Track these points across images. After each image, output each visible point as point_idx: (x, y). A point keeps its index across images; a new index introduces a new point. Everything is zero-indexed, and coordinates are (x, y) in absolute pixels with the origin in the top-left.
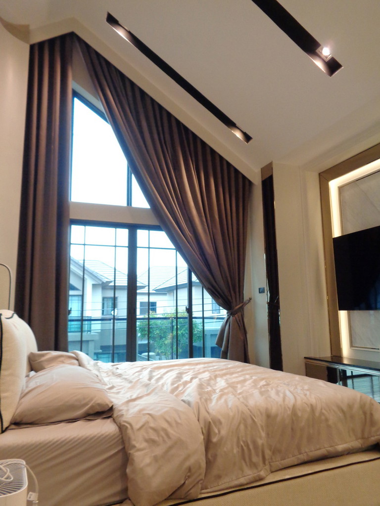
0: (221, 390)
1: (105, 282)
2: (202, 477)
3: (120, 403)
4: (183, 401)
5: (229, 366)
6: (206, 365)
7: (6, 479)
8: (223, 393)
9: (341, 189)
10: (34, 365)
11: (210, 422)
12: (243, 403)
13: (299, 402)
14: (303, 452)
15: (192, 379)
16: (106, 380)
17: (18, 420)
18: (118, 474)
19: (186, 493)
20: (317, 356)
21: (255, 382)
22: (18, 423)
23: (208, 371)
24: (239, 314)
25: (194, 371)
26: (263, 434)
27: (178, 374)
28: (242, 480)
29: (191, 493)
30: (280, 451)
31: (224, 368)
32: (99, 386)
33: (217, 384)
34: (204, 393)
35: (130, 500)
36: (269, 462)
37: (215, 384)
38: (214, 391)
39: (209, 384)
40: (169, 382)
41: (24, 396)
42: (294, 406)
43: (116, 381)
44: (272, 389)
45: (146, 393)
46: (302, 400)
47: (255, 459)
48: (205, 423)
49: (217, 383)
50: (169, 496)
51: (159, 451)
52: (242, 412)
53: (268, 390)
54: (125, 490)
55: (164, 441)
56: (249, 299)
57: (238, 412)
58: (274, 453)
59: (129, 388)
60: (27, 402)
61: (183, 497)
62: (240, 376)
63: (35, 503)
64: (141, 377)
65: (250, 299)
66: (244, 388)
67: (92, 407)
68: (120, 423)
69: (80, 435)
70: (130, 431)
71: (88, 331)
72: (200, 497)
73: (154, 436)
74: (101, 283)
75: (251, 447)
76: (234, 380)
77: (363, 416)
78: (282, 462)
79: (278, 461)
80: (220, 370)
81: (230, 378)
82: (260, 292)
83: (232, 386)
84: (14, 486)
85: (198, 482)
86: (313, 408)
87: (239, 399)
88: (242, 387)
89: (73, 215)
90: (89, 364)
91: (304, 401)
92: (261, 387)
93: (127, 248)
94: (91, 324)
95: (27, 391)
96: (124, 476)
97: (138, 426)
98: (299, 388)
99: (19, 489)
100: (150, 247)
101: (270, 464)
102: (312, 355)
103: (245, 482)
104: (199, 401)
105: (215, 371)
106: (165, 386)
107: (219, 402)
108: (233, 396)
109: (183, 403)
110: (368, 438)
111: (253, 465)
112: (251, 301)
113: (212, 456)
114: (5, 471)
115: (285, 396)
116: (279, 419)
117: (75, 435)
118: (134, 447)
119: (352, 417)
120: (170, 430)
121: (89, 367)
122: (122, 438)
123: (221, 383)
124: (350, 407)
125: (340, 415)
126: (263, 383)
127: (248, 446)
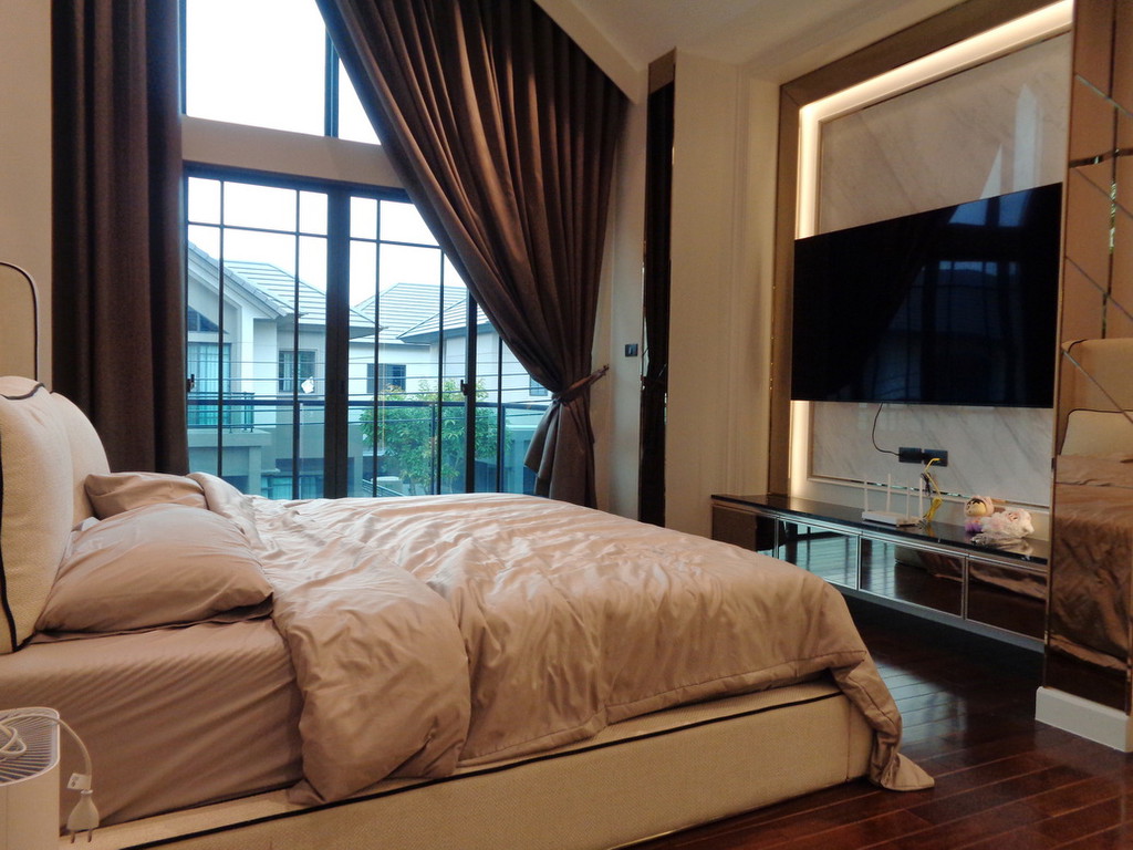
0: (518, 563)
1: (284, 315)
2: (463, 735)
3: (289, 589)
4: (431, 585)
5: (545, 512)
6: (495, 509)
7: (12, 749)
8: (520, 568)
9: (825, 127)
10: (98, 503)
11: (484, 629)
12: (559, 590)
13: (677, 590)
14: (676, 685)
15: (457, 539)
16: (264, 537)
17: (54, 623)
18: (283, 731)
19: (428, 766)
20: (739, 494)
21: (594, 547)
22: (53, 630)
23: (497, 521)
24: (579, 400)
25: (466, 522)
26: (596, 653)
27: (429, 527)
28: (547, 741)
29: (437, 767)
30: (628, 685)
31: (533, 515)
32: (243, 552)
33: (512, 551)
34: (478, 569)
35: (307, 781)
36: (606, 706)
37: (506, 551)
38: (502, 564)
39: (493, 550)
40: (408, 543)
41: (64, 572)
42: (665, 598)
43: (289, 541)
44: (626, 562)
45: (351, 568)
46: (683, 586)
47: (575, 700)
48: (474, 631)
49: (512, 547)
50: (393, 773)
51: (370, 686)
52: (556, 609)
53: (617, 565)
54: (298, 762)
55: (383, 666)
56: (602, 368)
57: (547, 609)
58: (616, 688)
59: (316, 556)
60: (73, 586)
61: (420, 774)
62: (564, 534)
63: (88, 795)
64: (347, 532)
65: (606, 368)
66: (568, 559)
67: (225, 597)
68: (286, 631)
69: (196, 656)
70: (306, 648)
71: (246, 427)
72: (457, 772)
73: (361, 657)
74: (274, 317)
75: (569, 676)
76: (549, 542)
77: (804, 617)
78: (633, 704)
79: (624, 703)
80: (523, 521)
81: (540, 538)
82: (627, 355)
83: (543, 554)
84: (30, 764)
85: (453, 746)
86: (704, 602)
87: (550, 582)
88: (563, 557)
89: (189, 153)
90: (228, 502)
91: (686, 587)
92: (603, 558)
93: (325, 240)
94: (252, 412)
95: (71, 562)
96: (295, 737)
97: (326, 638)
98: (683, 560)
99: (39, 770)
100: (382, 239)
101: (607, 711)
102: (728, 492)
103: (553, 744)
104: (464, 586)
105: (513, 522)
106: (399, 552)
107: (509, 588)
108: (540, 576)
109: (429, 589)
110: (811, 658)
111: (571, 712)
112: (607, 372)
113: (484, 695)
114: (8, 732)
115: (650, 575)
116: (632, 621)
117: (185, 655)
118: (316, 678)
119: (782, 619)
120: (396, 646)
121: (227, 509)
122: (291, 660)
123: (521, 548)
124: (781, 599)
125: (759, 615)
126: (610, 548)
127: (562, 675)
